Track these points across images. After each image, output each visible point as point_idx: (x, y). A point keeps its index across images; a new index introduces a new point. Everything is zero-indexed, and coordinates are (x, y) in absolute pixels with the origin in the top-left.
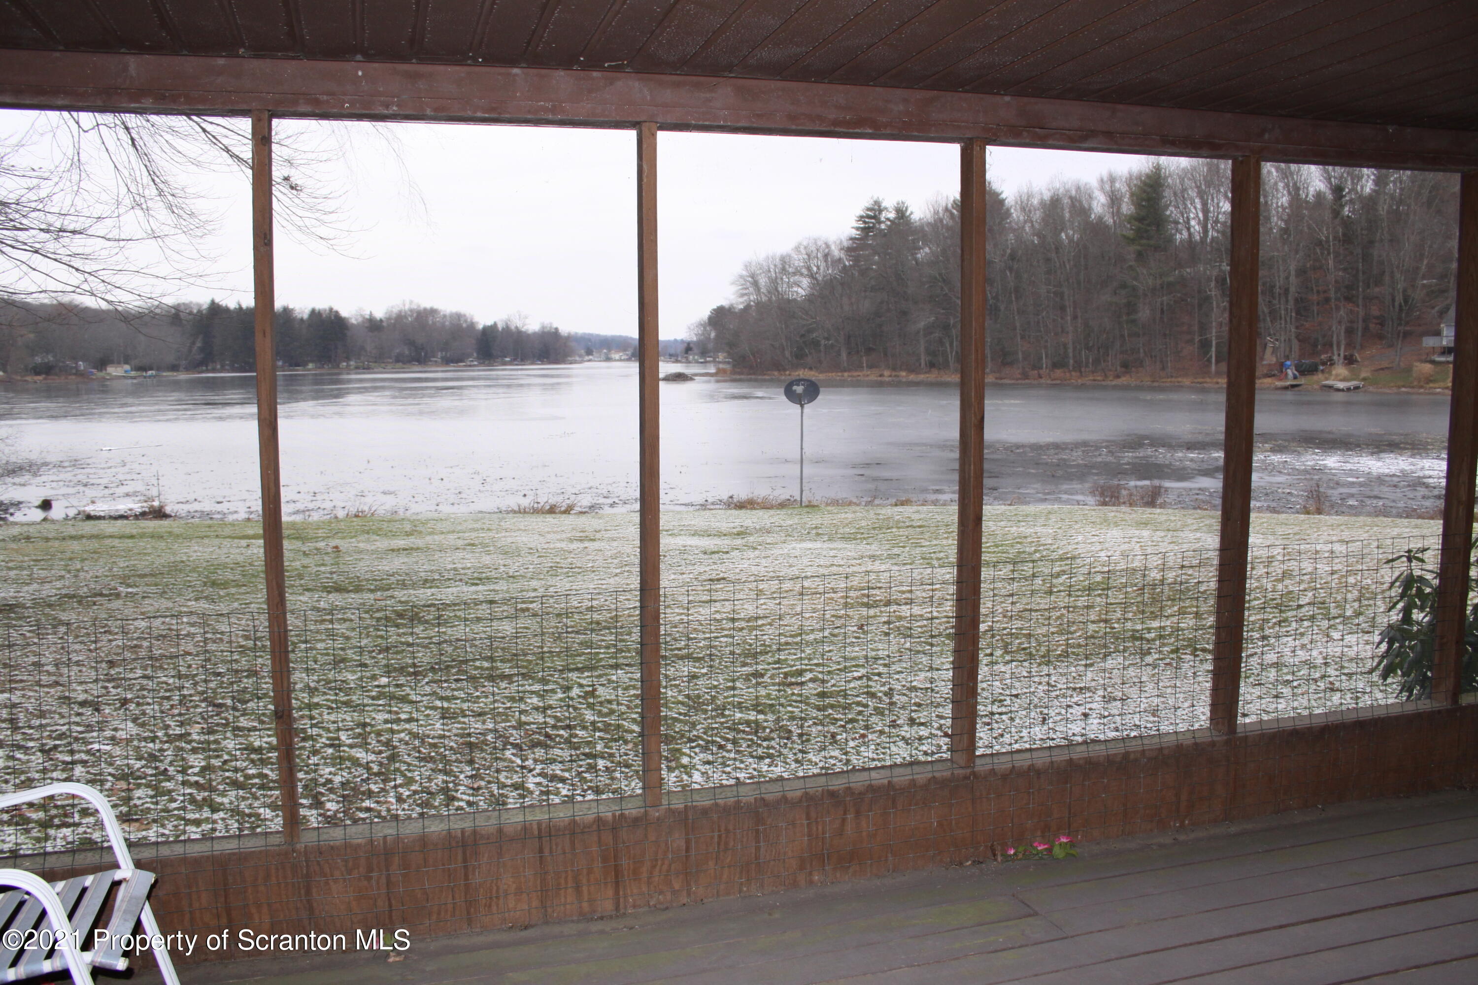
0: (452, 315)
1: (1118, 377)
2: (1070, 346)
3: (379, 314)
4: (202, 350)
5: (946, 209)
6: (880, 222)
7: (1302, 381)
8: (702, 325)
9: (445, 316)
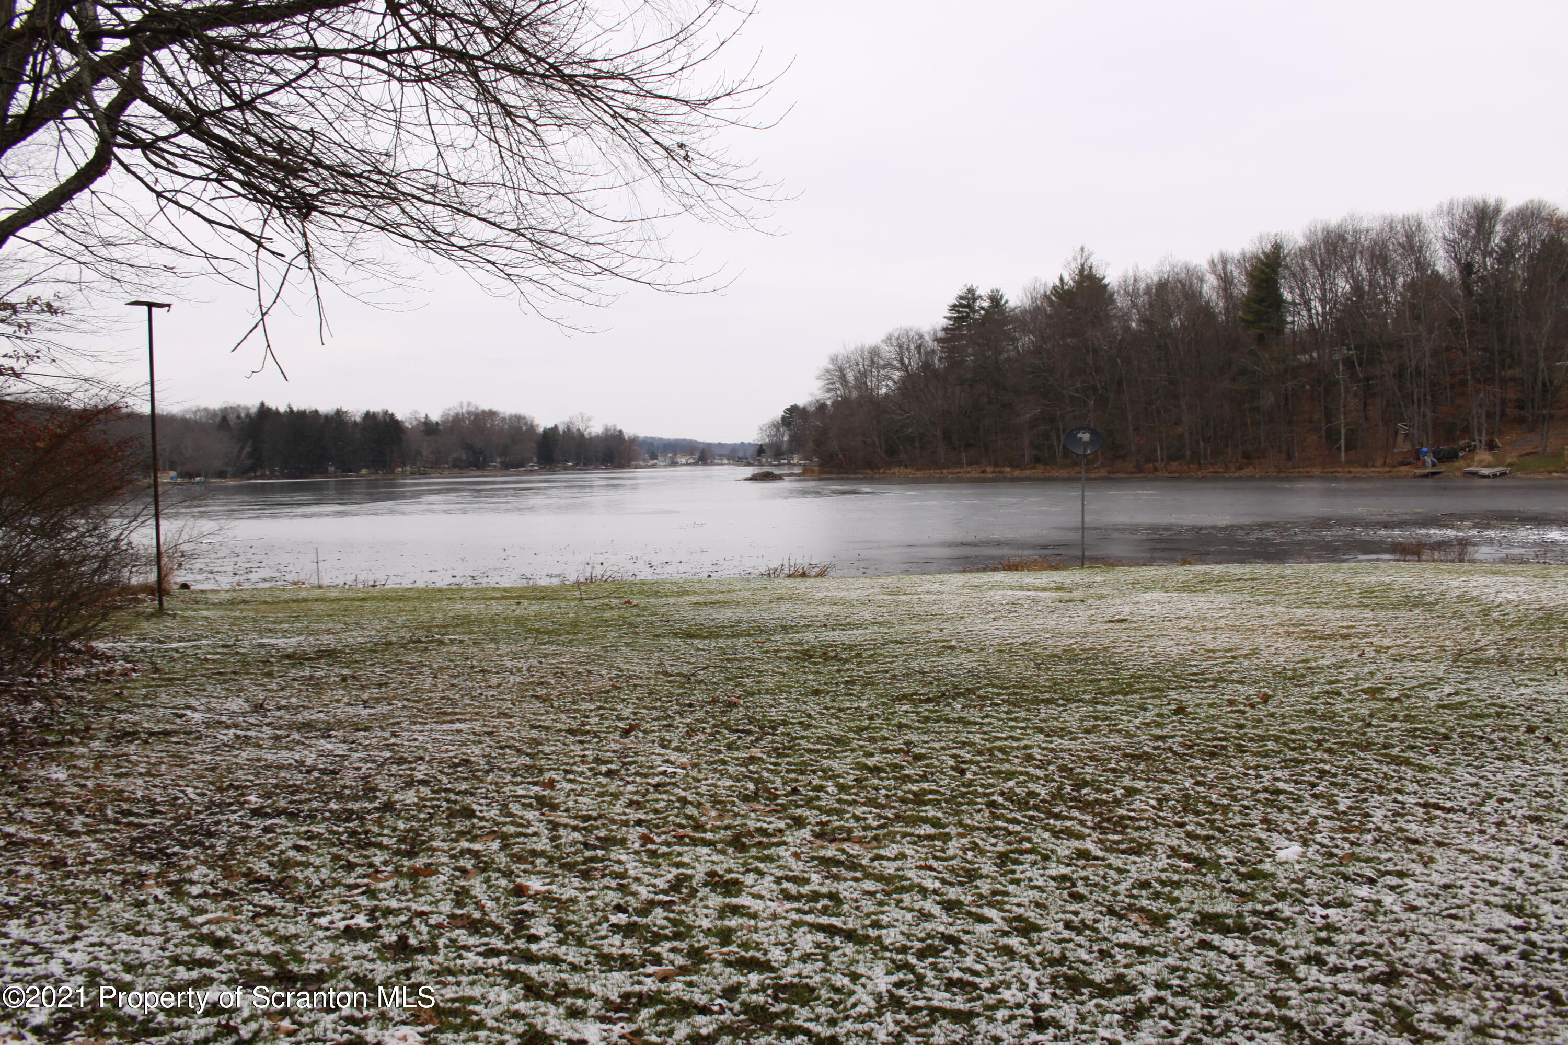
0: (511, 417)
1: (1241, 468)
2: (1187, 436)
3: (435, 417)
4: (251, 455)
5: (1046, 297)
6: (975, 312)
7: (1442, 468)
8: (775, 426)
9: (504, 419)
